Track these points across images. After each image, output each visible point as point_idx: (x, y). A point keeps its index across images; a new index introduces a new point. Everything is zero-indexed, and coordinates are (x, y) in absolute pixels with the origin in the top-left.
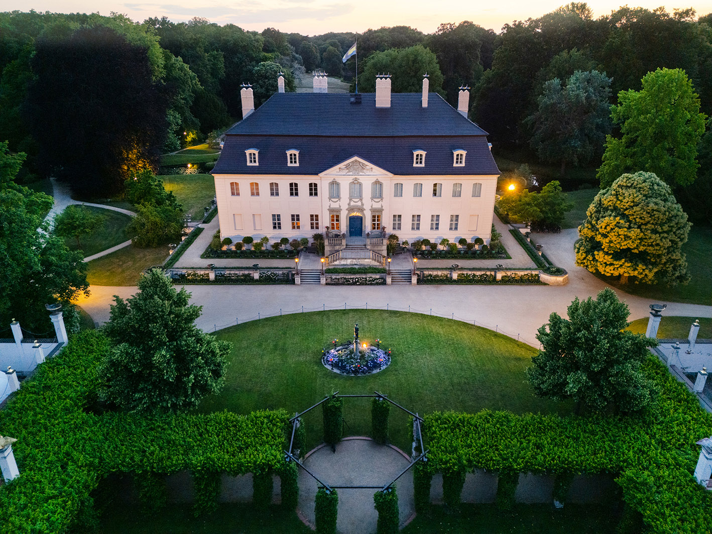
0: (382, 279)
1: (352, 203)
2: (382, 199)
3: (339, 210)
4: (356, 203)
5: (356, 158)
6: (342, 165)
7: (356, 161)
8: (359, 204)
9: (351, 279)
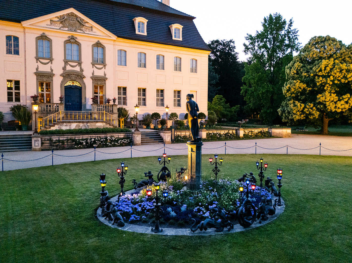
0: (127, 138)
1: (68, 68)
2: (105, 66)
3: (50, 75)
4: (73, 68)
5: (72, 10)
6: (54, 16)
7: (72, 14)
8: (77, 69)
9: (82, 140)
